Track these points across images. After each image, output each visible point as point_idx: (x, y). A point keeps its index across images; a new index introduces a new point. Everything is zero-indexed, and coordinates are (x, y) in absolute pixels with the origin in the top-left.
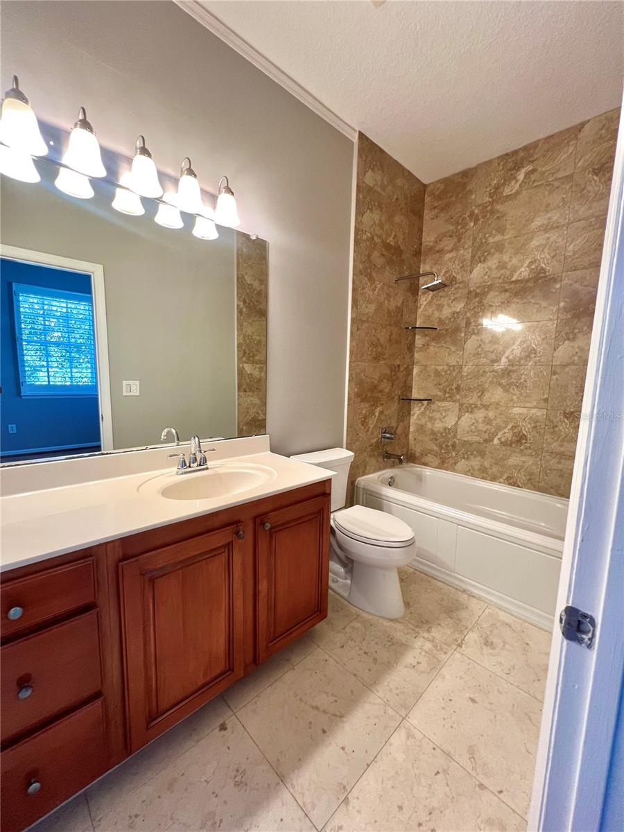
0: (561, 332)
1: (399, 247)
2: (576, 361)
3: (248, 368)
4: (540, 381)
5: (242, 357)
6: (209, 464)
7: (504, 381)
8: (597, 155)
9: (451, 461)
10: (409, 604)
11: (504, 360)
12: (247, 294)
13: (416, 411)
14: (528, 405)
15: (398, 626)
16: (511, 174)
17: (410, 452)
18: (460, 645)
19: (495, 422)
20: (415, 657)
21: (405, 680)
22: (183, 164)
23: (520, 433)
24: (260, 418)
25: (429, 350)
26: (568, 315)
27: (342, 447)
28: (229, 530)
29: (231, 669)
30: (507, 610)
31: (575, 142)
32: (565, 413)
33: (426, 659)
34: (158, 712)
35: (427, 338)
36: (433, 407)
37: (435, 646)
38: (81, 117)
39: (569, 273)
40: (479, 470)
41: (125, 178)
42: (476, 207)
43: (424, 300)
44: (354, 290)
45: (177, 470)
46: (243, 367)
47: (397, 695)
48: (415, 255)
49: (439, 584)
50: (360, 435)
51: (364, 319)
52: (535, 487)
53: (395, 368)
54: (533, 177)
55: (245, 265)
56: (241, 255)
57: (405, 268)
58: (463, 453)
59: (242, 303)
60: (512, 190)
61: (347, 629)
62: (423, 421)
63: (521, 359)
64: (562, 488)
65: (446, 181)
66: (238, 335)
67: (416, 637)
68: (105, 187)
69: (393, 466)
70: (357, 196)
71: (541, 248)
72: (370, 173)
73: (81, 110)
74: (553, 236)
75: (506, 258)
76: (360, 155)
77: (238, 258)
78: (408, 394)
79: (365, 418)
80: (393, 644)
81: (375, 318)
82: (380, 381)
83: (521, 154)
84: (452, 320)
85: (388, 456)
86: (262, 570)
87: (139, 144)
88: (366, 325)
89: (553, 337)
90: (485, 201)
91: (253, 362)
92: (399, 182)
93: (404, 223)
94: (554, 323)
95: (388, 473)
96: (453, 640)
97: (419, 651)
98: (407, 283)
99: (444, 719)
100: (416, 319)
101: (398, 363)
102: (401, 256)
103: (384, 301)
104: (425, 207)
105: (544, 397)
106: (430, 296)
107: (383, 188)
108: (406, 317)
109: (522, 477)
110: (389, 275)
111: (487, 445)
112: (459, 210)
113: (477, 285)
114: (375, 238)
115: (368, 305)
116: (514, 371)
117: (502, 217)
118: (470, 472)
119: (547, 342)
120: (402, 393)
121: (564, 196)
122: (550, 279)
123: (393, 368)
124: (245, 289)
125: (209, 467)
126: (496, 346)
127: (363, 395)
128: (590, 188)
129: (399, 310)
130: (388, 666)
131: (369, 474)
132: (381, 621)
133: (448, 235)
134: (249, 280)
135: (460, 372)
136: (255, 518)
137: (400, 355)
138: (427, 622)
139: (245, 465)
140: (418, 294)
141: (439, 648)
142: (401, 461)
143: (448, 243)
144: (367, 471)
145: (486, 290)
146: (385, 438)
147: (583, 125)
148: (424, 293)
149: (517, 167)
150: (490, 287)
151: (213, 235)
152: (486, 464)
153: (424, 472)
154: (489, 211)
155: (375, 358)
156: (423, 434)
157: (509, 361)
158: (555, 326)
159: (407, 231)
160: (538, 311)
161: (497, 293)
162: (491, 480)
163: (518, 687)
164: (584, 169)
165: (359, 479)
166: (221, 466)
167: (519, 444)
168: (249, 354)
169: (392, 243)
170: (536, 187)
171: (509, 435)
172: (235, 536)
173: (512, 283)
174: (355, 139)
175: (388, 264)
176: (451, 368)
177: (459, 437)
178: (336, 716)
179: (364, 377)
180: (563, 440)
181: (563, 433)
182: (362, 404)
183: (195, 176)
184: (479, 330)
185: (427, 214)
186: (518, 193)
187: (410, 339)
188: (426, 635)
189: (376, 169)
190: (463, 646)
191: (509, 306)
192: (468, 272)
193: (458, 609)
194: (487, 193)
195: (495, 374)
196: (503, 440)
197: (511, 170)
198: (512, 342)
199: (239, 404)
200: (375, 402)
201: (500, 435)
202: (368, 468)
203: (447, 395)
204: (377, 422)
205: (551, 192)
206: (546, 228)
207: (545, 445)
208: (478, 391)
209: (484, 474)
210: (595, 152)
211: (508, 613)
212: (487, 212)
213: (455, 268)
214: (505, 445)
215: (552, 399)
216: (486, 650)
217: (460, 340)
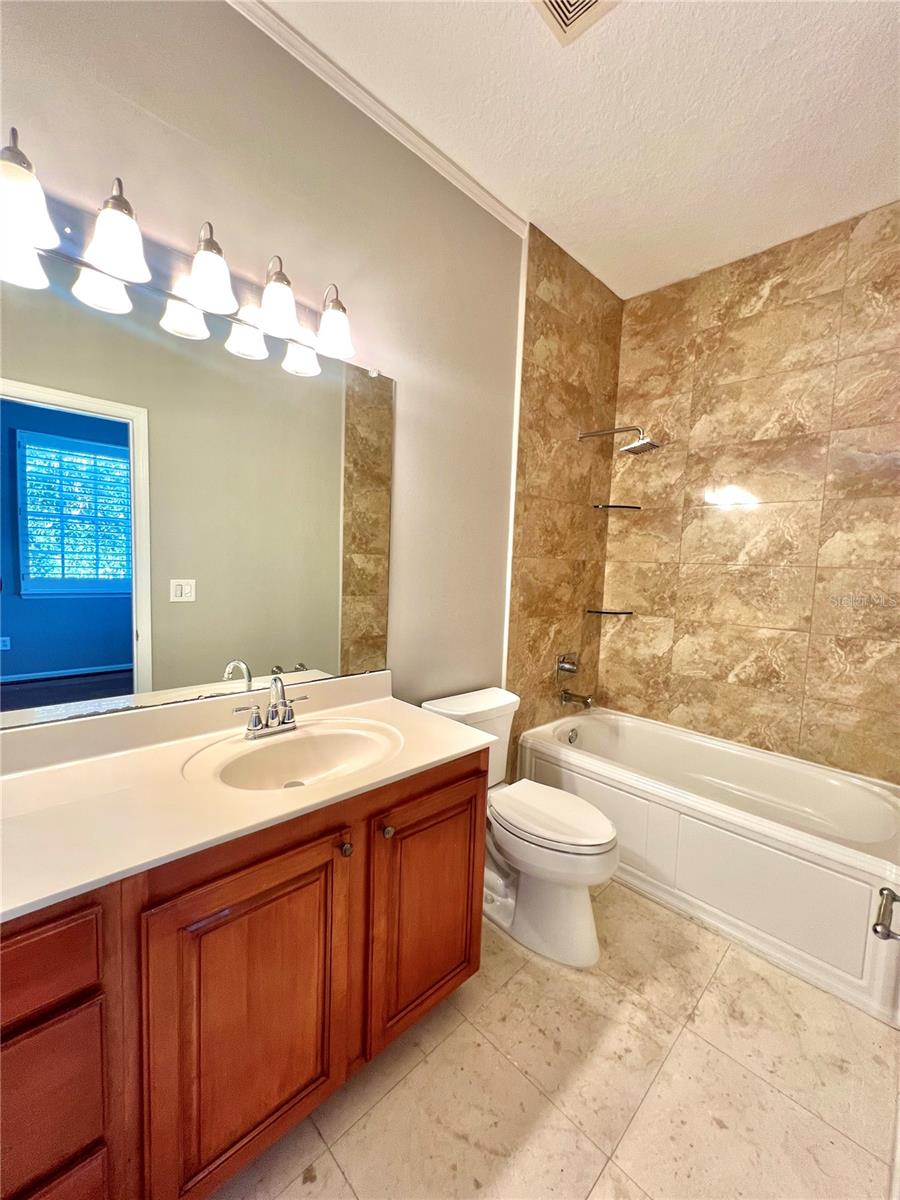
0: (829, 518)
1: (586, 388)
2: (853, 563)
3: (359, 560)
4: (798, 590)
5: (350, 544)
6: (298, 719)
7: (743, 589)
8: (879, 263)
9: (663, 706)
10: (605, 941)
11: (742, 557)
12: (360, 452)
13: (609, 628)
14: (781, 626)
15: (592, 981)
16: (751, 288)
17: (599, 690)
18: (691, 1018)
19: (730, 649)
20: (621, 1040)
21: (607, 1084)
22: (271, 265)
23: (768, 667)
24: (375, 634)
25: (627, 540)
26: (840, 493)
27: (500, 687)
28: (327, 842)
29: (325, 1073)
30: (762, 955)
31: (846, 243)
32: (838, 640)
33: (638, 1043)
34: (200, 1163)
35: (626, 522)
36: (635, 623)
37: (652, 1019)
38: (115, 192)
39: (841, 432)
40: (706, 721)
41: (181, 284)
42: (699, 333)
43: (620, 466)
44: (520, 451)
45: (246, 731)
46: (351, 559)
47: (596, 1112)
48: (608, 402)
49: (653, 906)
50: (527, 666)
51: (535, 493)
52: (793, 750)
53: (579, 564)
54: (783, 293)
55: (358, 411)
56: (353, 397)
57: (594, 419)
58: (681, 696)
59: (352, 465)
60: (751, 311)
61: (509, 987)
62: (619, 645)
63: (768, 557)
64: (835, 753)
65: (656, 297)
66: (345, 512)
67: (620, 1002)
68: (151, 296)
69: (575, 712)
70: (527, 315)
71: (796, 394)
72: (544, 283)
73: (116, 182)
74: (816, 377)
75: (744, 407)
76: (531, 258)
77: (347, 400)
78: (598, 604)
79: (535, 641)
80: (585, 1014)
81: (550, 491)
82: (558, 585)
83: (765, 260)
84: (664, 496)
85: (567, 696)
86: (380, 904)
87: (204, 234)
88: (537, 502)
89: (818, 525)
90: (712, 326)
91: (367, 552)
92: (587, 295)
93: (593, 354)
94: (818, 505)
95: (568, 722)
96: (680, 1008)
97: (626, 1027)
98: (597, 441)
99: (676, 1160)
100: (609, 492)
101: (583, 558)
102: (588, 403)
103: (564, 469)
104: (623, 331)
105: (806, 614)
106: (630, 461)
107: (563, 302)
108: (595, 490)
109: (771, 734)
110: (572, 430)
111: (719, 684)
112: (673, 337)
113: (701, 446)
114: (552, 376)
115: (540, 473)
116: (757, 574)
117: (738, 348)
118: (692, 724)
119: (808, 532)
120: (589, 602)
121: (830, 321)
122: (812, 440)
123: (576, 567)
124: (357, 444)
125: (297, 724)
126: (731, 536)
127: (531, 607)
128: (869, 310)
129: (584, 480)
130: (579, 1056)
131: (540, 725)
132: (565, 971)
133: (658, 372)
134: (362, 431)
135: (676, 573)
136: (369, 819)
137: (585, 546)
138: (636, 973)
139: (354, 720)
140: (612, 458)
141: (658, 1022)
142: (587, 705)
143: (656, 385)
144: (536, 720)
145: (715, 453)
146: (563, 669)
147: (856, 220)
148: (621, 456)
149: (760, 277)
150: (721, 450)
151: (313, 370)
152: (718, 713)
153: (620, 724)
154: (717, 340)
155: (549, 552)
156: (620, 663)
157: (751, 559)
158: (820, 509)
159: (596, 366)
160: (794, 486)
161: (731, 459)
162: (724, 738)
163: (790, 1097)
164: (860, 282)
165: (524, 734)
166: (317, 723)
167: (768, 685)
168: (360, 539)
169: (576, 384)
170: (788, 306)
171: (752, 671)
172: (337, 851)
173: (753, 443)
174: (524, 234)
175: (570, 414)
176: (662, 567)
177: (674, 670)
178: (497, 1154)
179: (533, 579)
180: (836, 681)
181: (835, 671)
182: (531, 619)
183: (289, 283)
184: (703, 512)
185: (626, 343)
186: (761, 315)
187: (600, 522)
188: (635, 997)
189: (553, 277)
190: (696, 1018)
191: (748, 478)
192: (688, 427)
193: (683, 951)
194: (716, 315)
195: (728, 577)
196: (742, 677)
197: (750, 282)
198: (754, 531)
199: (344, 614)
200: (550, 616)
201: (737, 670)
202: (538, 716)
203: (656, 608)
204: (552, 647)
205: (810, 315)
206: (801, 367)
207: (807, 688)
208: (702, 602)
209: (712, 727)
210: (876, 258)
211: (762, 958)
212: (715, 341)
213: (668, 422)
214: (746, 685)
215: (816, 618)
216: (735, 1027)
217: (676, 526)
